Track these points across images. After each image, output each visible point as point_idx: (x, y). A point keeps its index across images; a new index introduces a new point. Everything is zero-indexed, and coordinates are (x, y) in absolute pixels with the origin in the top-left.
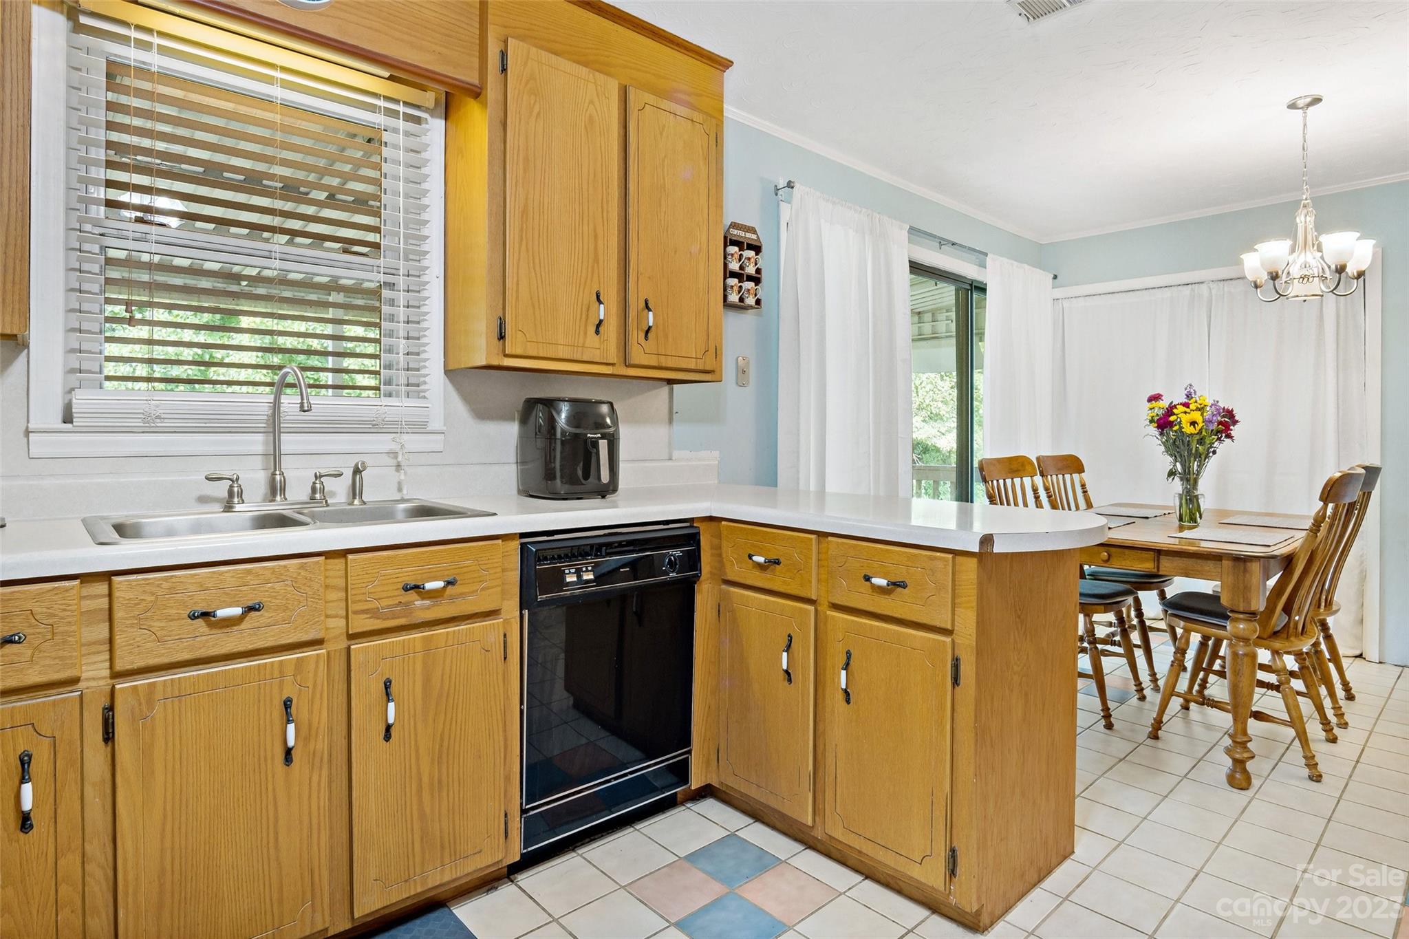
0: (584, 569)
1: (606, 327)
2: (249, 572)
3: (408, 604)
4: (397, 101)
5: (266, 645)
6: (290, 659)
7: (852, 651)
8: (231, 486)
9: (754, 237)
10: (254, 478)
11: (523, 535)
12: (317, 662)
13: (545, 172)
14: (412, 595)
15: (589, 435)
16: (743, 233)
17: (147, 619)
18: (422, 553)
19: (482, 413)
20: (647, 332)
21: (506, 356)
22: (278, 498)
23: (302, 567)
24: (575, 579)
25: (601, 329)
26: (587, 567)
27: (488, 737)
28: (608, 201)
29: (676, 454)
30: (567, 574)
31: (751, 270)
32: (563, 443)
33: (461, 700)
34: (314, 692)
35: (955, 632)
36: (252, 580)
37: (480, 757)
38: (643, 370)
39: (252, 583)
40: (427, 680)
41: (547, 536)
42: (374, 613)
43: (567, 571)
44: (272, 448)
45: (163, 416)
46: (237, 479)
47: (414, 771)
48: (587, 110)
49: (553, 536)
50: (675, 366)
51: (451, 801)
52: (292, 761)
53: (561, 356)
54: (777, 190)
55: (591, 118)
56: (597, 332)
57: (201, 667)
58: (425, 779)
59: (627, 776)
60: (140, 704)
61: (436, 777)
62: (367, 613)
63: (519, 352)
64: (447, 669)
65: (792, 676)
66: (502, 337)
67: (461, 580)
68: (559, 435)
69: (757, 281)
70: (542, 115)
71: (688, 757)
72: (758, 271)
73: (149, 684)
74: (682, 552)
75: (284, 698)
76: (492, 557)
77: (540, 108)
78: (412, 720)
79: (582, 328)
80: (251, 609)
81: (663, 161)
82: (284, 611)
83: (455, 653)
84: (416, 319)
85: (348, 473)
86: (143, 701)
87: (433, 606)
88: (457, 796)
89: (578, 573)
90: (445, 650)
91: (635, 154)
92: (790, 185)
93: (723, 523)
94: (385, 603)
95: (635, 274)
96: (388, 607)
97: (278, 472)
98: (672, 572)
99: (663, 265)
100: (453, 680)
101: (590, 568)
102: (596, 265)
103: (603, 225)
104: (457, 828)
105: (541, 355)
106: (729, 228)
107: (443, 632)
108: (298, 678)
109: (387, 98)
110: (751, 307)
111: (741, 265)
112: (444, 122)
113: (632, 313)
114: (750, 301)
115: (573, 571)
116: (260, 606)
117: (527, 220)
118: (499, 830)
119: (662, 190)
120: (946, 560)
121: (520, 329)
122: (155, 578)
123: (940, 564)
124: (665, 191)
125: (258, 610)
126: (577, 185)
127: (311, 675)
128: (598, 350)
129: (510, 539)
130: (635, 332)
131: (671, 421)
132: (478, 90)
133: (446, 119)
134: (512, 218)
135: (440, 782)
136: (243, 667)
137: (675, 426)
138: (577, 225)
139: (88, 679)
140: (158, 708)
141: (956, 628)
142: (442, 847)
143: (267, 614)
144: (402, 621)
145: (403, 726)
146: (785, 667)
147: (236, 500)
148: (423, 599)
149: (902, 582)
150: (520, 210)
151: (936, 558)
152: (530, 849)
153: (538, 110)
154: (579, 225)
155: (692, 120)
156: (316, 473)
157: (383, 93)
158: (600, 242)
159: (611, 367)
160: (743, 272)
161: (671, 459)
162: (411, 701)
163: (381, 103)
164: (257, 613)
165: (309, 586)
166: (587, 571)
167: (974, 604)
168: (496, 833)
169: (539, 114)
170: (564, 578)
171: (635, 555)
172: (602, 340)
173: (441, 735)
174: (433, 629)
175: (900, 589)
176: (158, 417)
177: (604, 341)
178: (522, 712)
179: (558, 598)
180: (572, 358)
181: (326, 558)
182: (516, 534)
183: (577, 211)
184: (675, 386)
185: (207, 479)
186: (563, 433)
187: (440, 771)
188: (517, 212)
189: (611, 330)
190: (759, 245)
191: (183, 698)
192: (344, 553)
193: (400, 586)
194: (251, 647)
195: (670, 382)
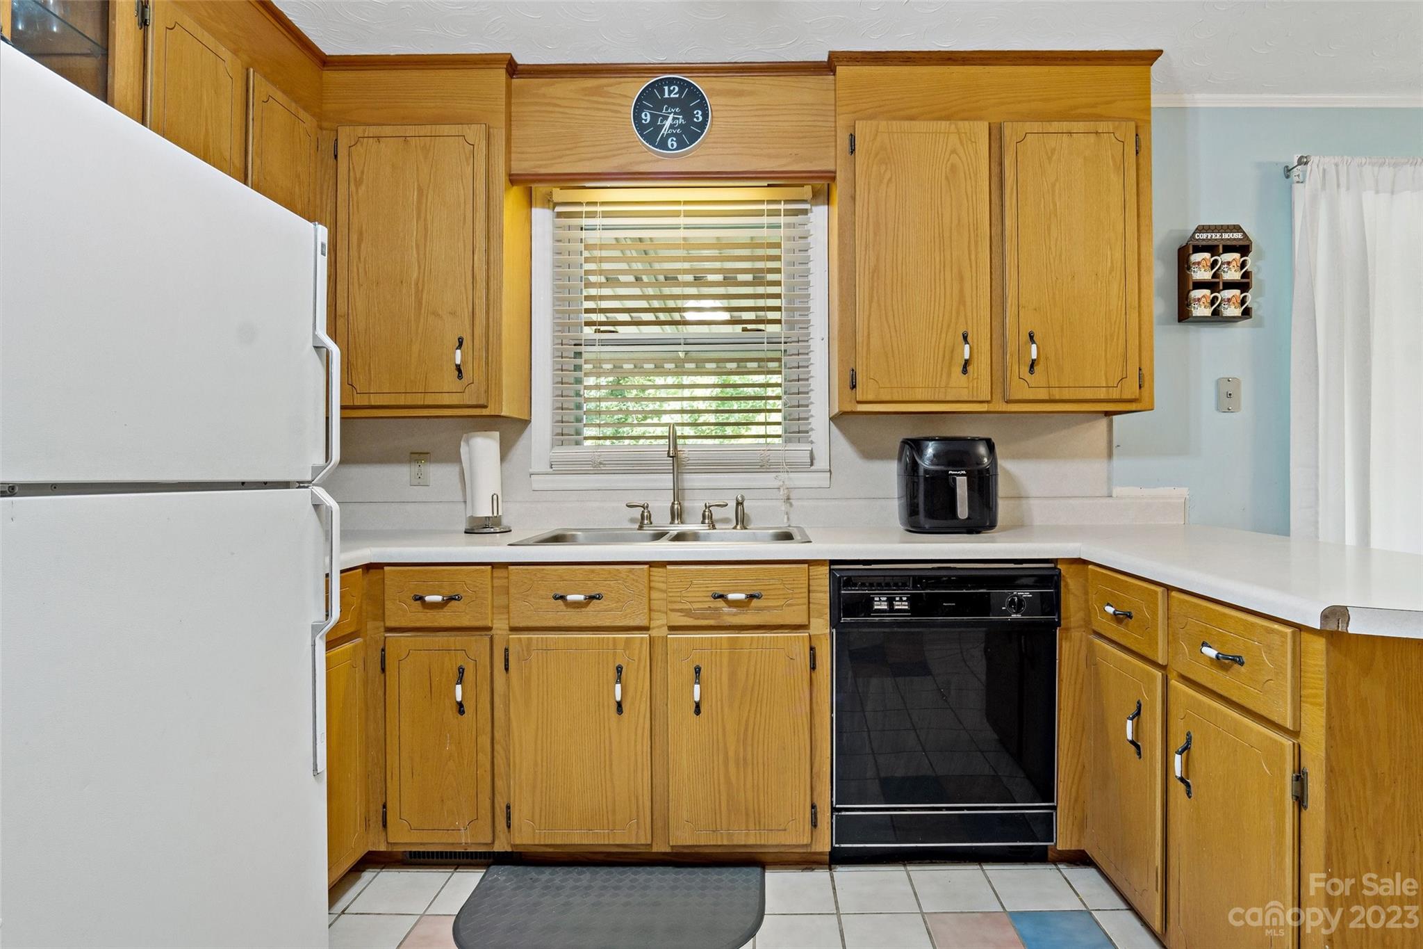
0: (897, 599)
1: (975, 365)
2: (593, 571)
3: (716, 609)
4: (778, 202)
5: (604, 625)
6: (621, 638)
7: (1192, 734)
8: (643, 512)
9: (1239, 236)
10: (661, 506)
11: (832, 562)
12: (641, 644)
13: (898, 230)
14: (720, 603)
15: (950, 472)
16: (1218, 235)
17: (527, 596)
18: (730, 569)
19: (869, 453)
20: (1032, 366)
21: (859, 402)
22: (676, 522)
23: (630, 571)
24: (884, 606)
25: (970, 369)
26: (901, 598)
27: (793, 734)
28: (976, 243)
29: (1116, 491)
30: (876, 601)
31: (1233, 275)
32: (926, 479)
33: (765, 694)
34: (639, 665)
35: (1301, 734)
36: (594, 577)
37: (784, 749)
38: (1029, 405)
39: (595, 579)
40: (733, 675)
41: (864, 565)
42: (688, 613)
43: (877, 599)
44: (672, 485)
45: (605, 462)
46: (647, 507)
47: (721, 745)
48: (948, 160)
49: (871, 565)
50: (1075, 398)
51: (756, 778)
52: (622, 712)
53: (919, 398)
54: (1288, 171)
55: (953, 169)
56: (965, 371)
57: (564, 633)
58: (731, 754)
59: (963, 810)
60: (523, 650)
61: (741, 756)
62: (681, 612)
63: (870, 398)
64: (752, 669)
65: (1141, 750)
66: (854, 387)
67: (766, 595)
68: (921, 472)
69: (1243, 285)
70: (893, 180)
71: (1052, 814)
72: (1246, 275)
73: (528, 638)
74: (1031, 593)
75: (617, 665)
76: (798, 579)
77: (892, 175)
78: (719, 703)
79: (945, 370)
80: (592, 598)
81: (1054, 185)
82: (617, 602)
83: (759, 655)
84: (806, 377)
85: (733, 504)
86: (525, 649)
87: (740, 613)
88: (761, 775)
89: (890, 601)
90: (750, 652)
91: (1012, 188)
92: (1303, 161)
93: (1090, 567)
94: (696, 606)
95: (1015, 308)
96: (698, 609)
97: (676, 503)
98: (1016, 613)
99: (1054, 294)
100: (757, 678)
101: (904, 599)
102: (962, 308)
103: (971, 267)
104: (762, 803)
105: (895, 398)
106: (1195, 233)
107: (748, 637)
108: (627, 652)
109: (770, 202)
110: (1232, 320)
111: (1215, 273)
112: (827, 206)
113: (1012, 347)
114: (1233, 311)
115: (885, 599)
116: (599, 596)
117: (878, 279)
118: (804, 818)
119: (1052, 216)
120: (1283, 635)
121: (872, 377)
122: (533, 569)
123: (1276, 639)
124: (1056, 216)
125: (599, 599)
126: (937, 235)
127: (637, 652)
128: (966, 389)
129: (819, 565)
130: (1016, 367)
131: (1110, 455)
132: (833, 175)
133: (828, 204)
134: (862, 278)
135: (745, 759)
136: (588, 638)
137: (1116, 461)
138: (937, 271)
139: (497, 629)
140: (534, 654)
141: (1302, 730)
142: (747, 815)
143: (605, 603)
144: (712, 622)
145: (711, 706)
146: (1130, 737)
147: (646, 522)
148: (730, 607)
149: (1239, 657)
150: (871, 271)
151: (1273, 631)
152: (842, 845)
153: (890, 175)
154: (940, 272)
155: (1097, 133)
156: (706, 504)
157: (766, 199)
158: (967, 285)
159: (986, 405)
160: (1217, 280)
161: (1111, 496)
162: (718, 688)
163: (765, 207)
164: (598, 601)
165: (637, 587)
166: (901, 600)
167: (1323, 700)
168: (801, 820)
169: (890, 179)
170: (873, 606)
171: (964, 591)
172: (971, 379)
173: (746, 721)
174: (742, 632)
175: (1236, 666)
176: (601, 463)
177: (973, 379)
178: (832, 718)
179: (863, 623)
180: (932, 399)
181: (650, 567)
182: (825, 560)
183: (937, 259)
184: (1115, 418)
185: (628, 506)
186: (926, 471)
187: (745, 750)
188: (867, 273)
189: (982, 367)
190: (1246, 243)
191: (549, 651)
192: (663, 564)
193: (710, 594)
194: (594, 624)
195: (1108, 414)
